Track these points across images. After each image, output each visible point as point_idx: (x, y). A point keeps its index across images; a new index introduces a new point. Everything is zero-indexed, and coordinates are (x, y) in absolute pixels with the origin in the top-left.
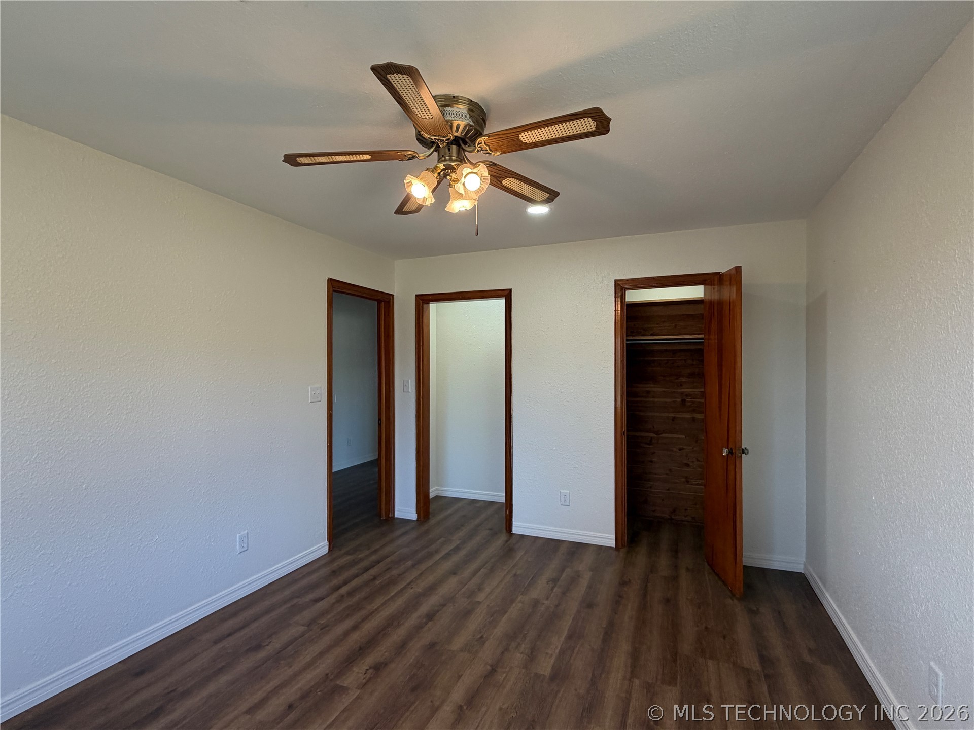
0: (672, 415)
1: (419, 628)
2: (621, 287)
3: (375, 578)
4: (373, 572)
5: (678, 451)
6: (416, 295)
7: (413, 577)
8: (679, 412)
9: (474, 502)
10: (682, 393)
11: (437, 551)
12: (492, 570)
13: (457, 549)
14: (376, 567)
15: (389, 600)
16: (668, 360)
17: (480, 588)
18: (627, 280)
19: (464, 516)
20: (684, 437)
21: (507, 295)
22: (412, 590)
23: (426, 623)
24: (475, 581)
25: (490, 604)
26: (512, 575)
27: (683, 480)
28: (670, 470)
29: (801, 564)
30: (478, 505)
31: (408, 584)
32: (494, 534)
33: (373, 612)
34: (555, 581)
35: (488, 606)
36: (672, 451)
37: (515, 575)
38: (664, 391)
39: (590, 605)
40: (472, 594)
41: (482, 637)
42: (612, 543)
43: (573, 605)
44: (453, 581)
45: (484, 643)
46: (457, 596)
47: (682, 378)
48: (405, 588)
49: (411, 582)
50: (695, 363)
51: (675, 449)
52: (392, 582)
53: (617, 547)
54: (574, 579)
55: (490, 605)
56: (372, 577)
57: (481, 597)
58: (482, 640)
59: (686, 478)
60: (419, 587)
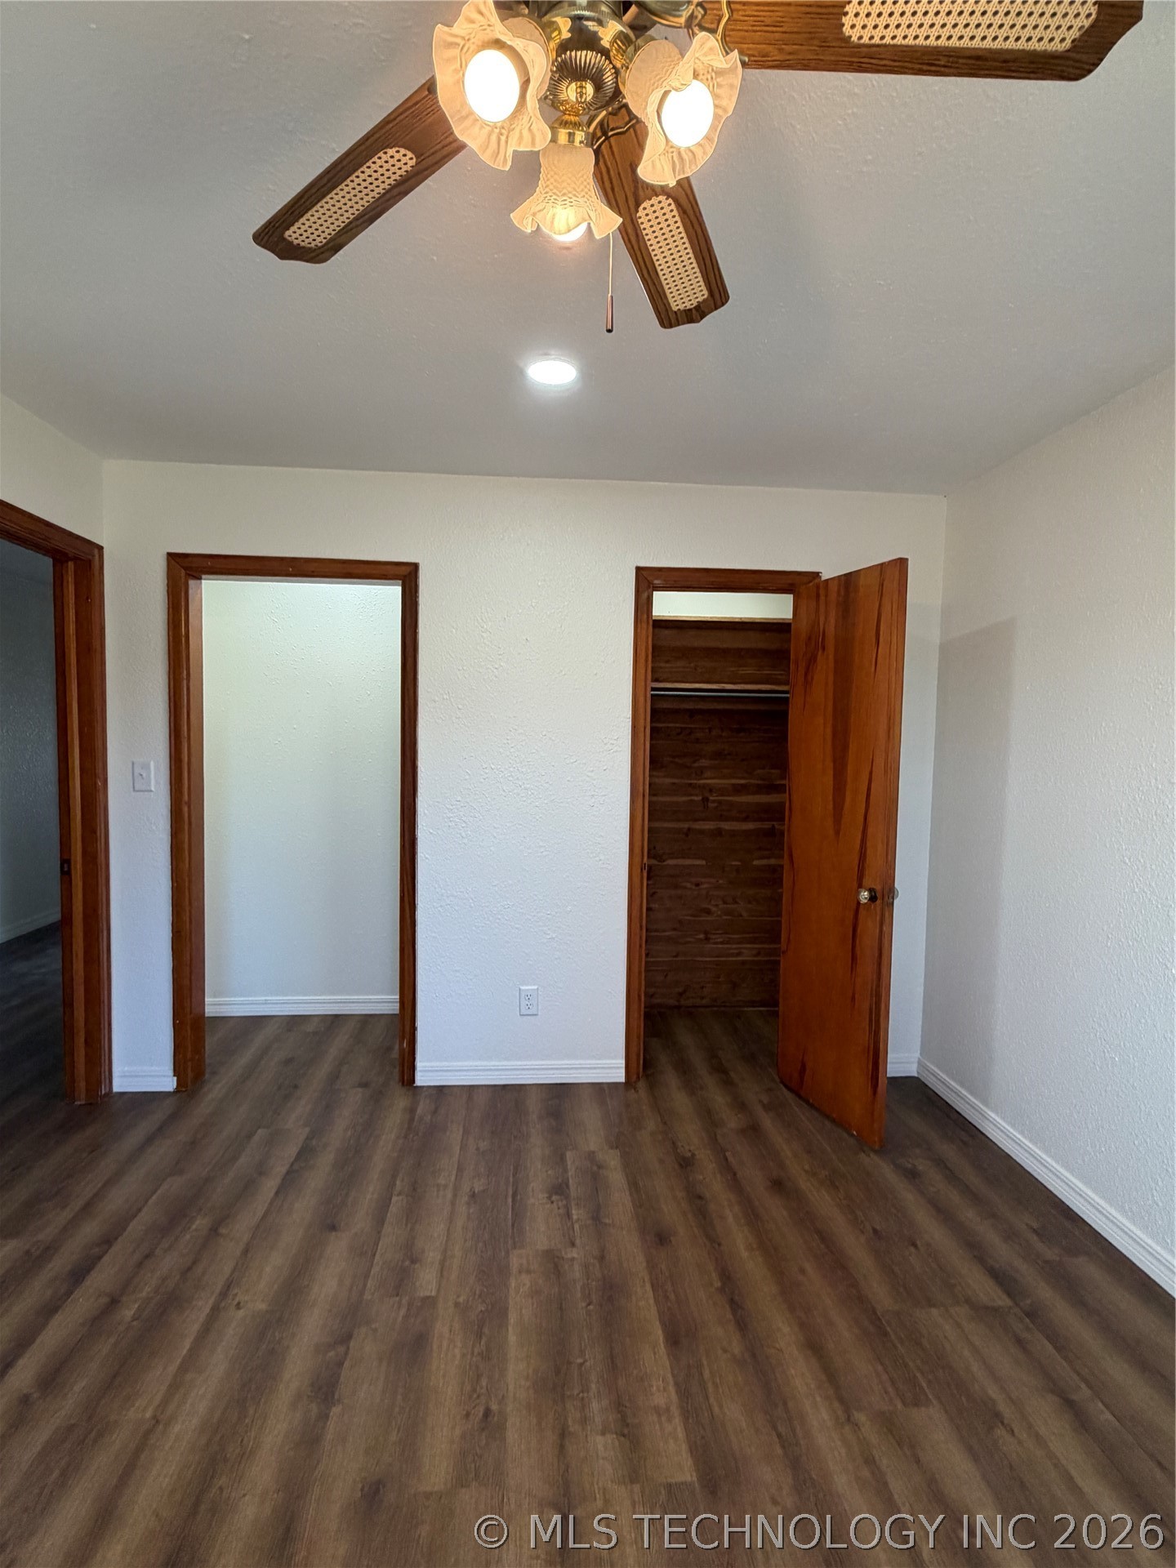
0: (686, 825)
1: (309, 1441)
2: (649, 581)
3: (114, 1302)
4: (102, 1278)
5: (694, 887)
6: (170, 555)
7: (227, 1269)
8: (696, 820)
9: (294, 1022)
10: (703, 787)
11: (261, 1170)
12: (415, 1194)
13: (306, 1153)
14: (106, 1259)
15: (183, 1369)
16: (681, 728)
17: (411, 1257)
18: (660, 569)
19: (288, 1061)
20: (704, 862)
21: (407, 576)
22: (241, 1313)
23: (324, 1417)
24: (392, 1234)
25: (458, 1297)
26: (466, 1199)
27: (702, 936)
28: (680, 922)
29: (913, 1063)
30: (310, 1028)
31: (224, 1294)
32: (376, 1099)
33: (148, 1433)
34: (559, 1189)
35: (457, 1305)
36: (685, 888)
37: (473, 1195)
38: (674, 784)
39: (661, 1238)
40: (401, 1277)
41: (487, 1413)
42: (619, 1076)
43: (629, 1248)
44: (337, 1255)
45: (501, 1427)
46: (367, 1296)
47: (704, 761)
48: (216, 1310)
49: (228, 1286)
50: (724, 734)
51: (688, 885)
52: (171, 1302)
53: (629, 1083)
54: (594, 1174)
55: (461, 1300)
56: (105, 1300)
57: (426, 1281)
58: (490, 1424)
59: (706, 933)
60: (256, 1297)
